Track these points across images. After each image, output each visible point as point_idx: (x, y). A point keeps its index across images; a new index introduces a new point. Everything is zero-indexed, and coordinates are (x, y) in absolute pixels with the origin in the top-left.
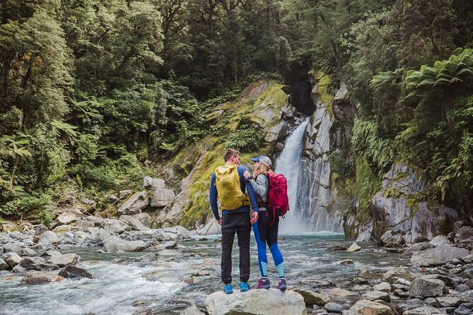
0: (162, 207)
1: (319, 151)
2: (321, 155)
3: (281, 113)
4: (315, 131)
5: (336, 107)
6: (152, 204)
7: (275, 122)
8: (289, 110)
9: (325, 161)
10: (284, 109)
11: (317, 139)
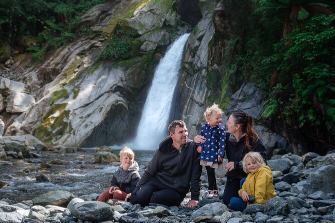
0: (19, 114)
1: (199, 65)
2: (200, 69)
3: (163, 20)
4: (197, 43)
5: (217, 19)
6: (8, 110)
7: (155, 29)
8: (172, 17)
9: (203, 77)
10: (168, 16)
11: (198, 53)
